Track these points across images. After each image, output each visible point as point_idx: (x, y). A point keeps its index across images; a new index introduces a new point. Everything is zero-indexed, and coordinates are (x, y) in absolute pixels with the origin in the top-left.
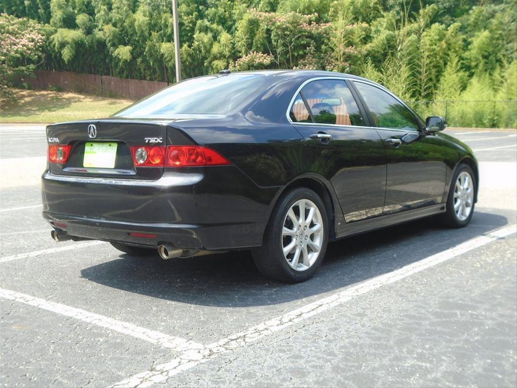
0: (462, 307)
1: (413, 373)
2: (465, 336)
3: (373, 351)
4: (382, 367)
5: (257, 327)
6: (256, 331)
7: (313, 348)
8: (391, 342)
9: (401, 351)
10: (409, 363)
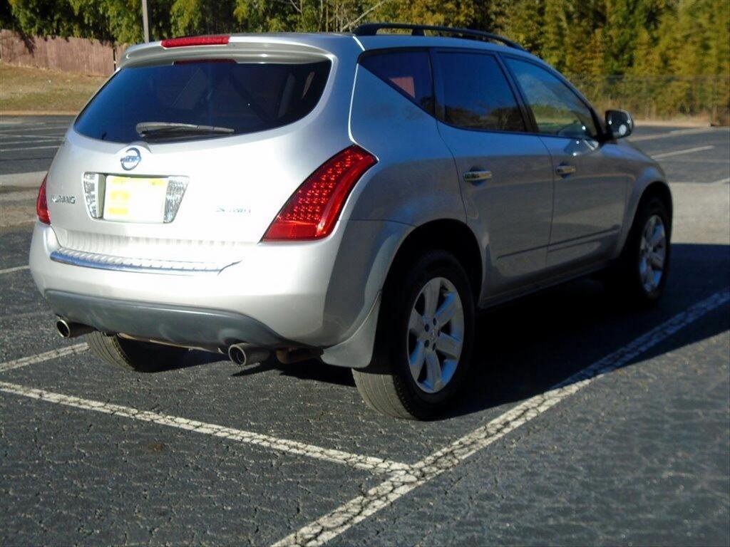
0: (701, 405)
1: (676, 485)
2: (718, 440)
3: (619, 463)
4: (637, 480)
5: (462, 440)
6: (463, 446)
7: (546, 464)
8: (636, 452)
9: (652, 462)
10: (667, 474)
